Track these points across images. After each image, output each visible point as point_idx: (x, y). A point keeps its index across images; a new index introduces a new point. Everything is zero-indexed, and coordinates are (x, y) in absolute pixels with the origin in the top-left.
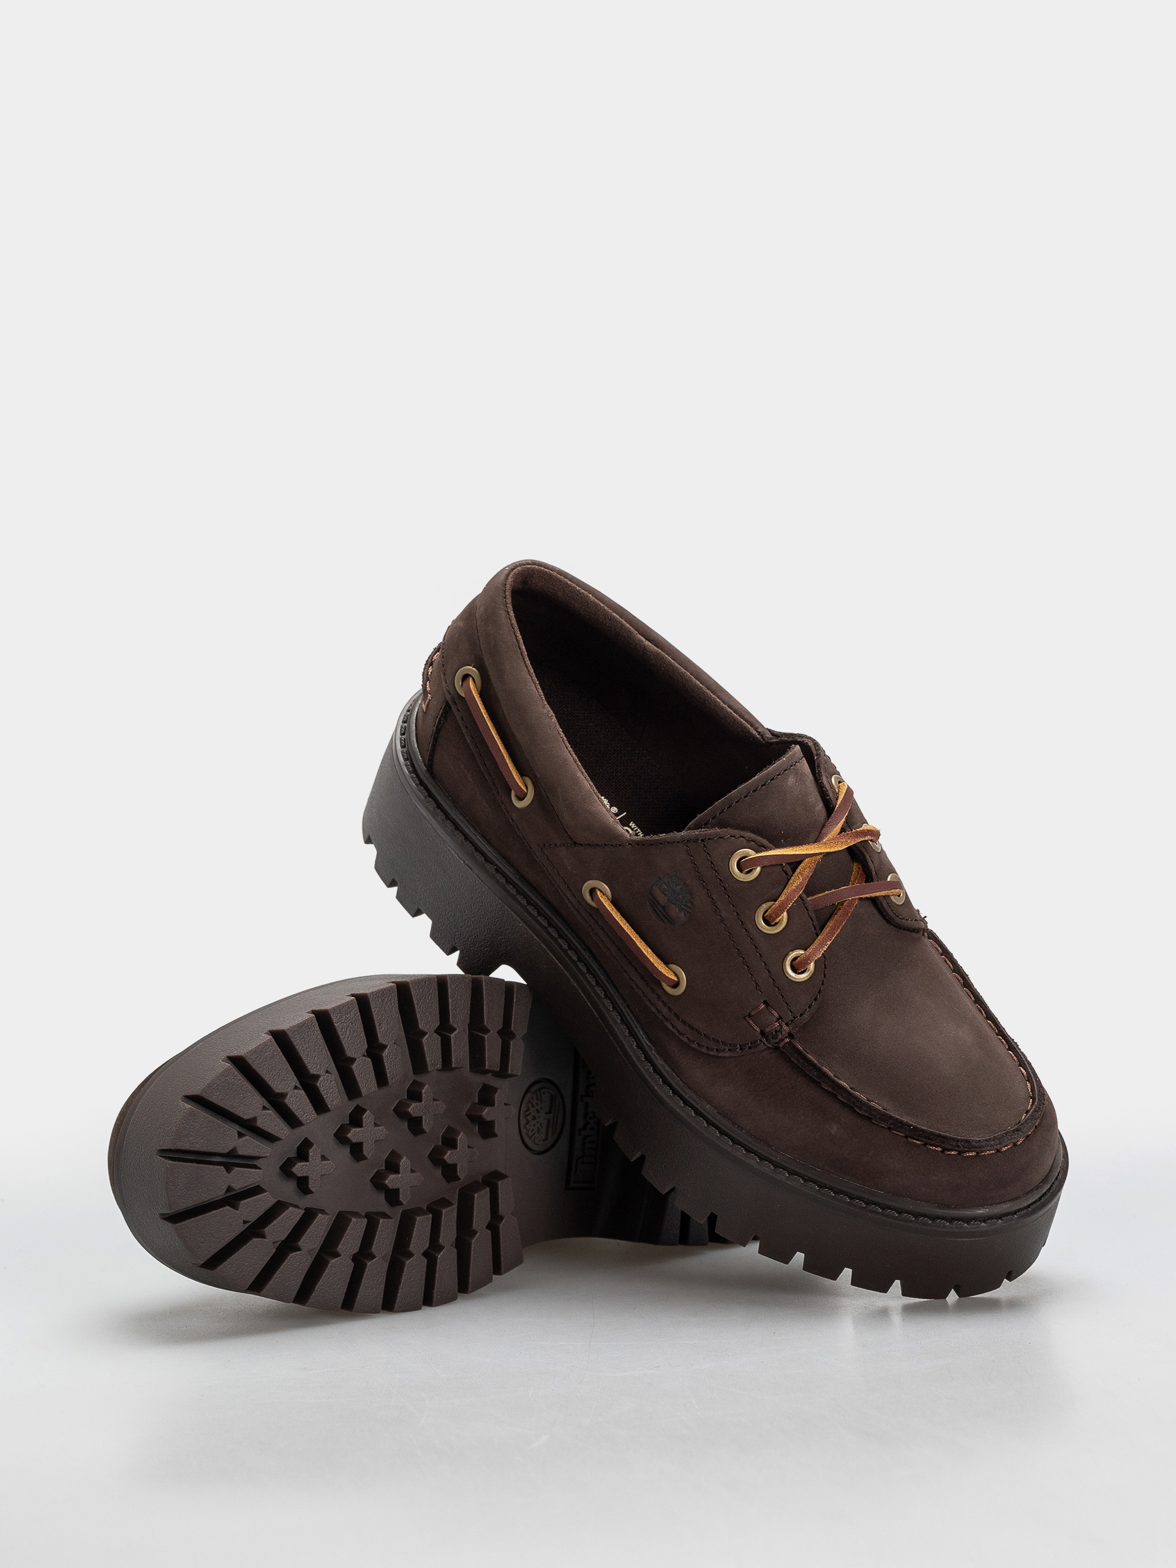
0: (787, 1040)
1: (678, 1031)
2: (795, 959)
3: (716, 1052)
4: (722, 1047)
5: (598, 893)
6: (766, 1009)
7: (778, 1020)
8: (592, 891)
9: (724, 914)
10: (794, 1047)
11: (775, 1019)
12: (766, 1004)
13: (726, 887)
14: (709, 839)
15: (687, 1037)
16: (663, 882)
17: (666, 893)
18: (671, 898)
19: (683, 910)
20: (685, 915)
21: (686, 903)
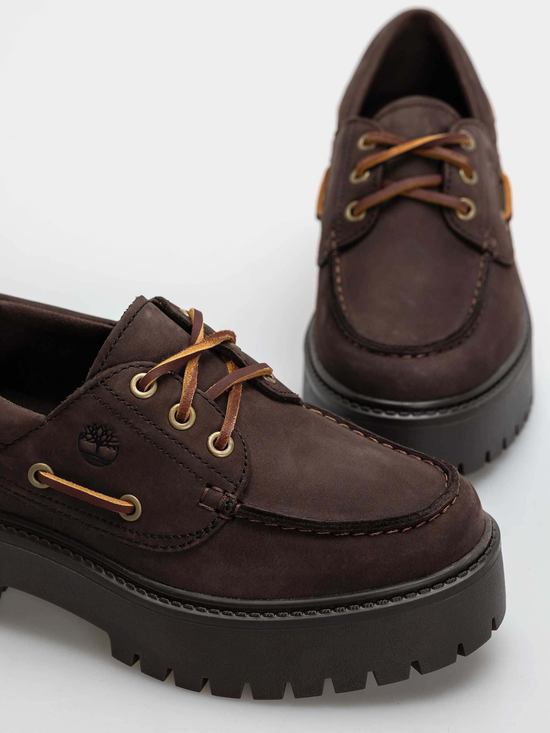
0: (238, 506)
1: (152, 546)
2: (215, 440)
3: (188, 545)
4: (191, 538)
5: (42, 473)
6: (211, 490)
7: (224, 493)
8: (37, 476)
9: (144, 431)
10: (247, 508)
11: (222, 494)
12: (210, 486)
13: (136, 409)
14: (106, 379)
15: (160, 547)
16: (86, 433)
17: (93, 440)
18: (99, 444)
19: (111, 446)
20: (115, 450)
21: (112, 440)
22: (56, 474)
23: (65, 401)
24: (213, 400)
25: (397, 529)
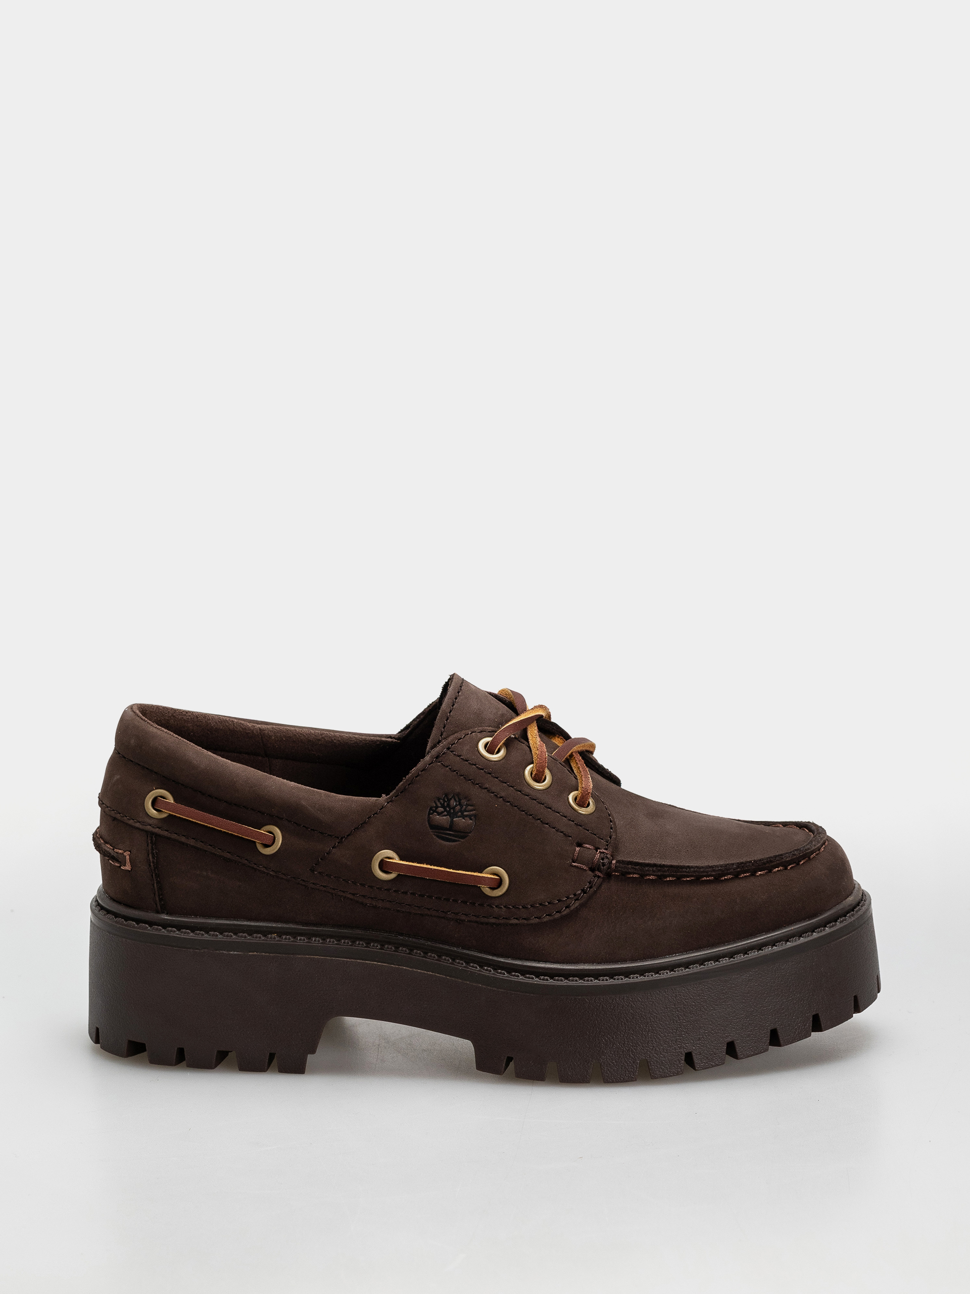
0: (614, 861)
1: (525, 918)
2: (576, 799)
3: (567, 909)
5: (388, 860)
6: (582, 848)
7: (597, 850)
8: (382, 866)
9: (502, 794)
10: (624, 862)
11: (594, 851)
12: (579, 845)
13: (490, 772)
14: (452, 745)
15: (535, 918)
16: (437, 807)
17: (446, 813)
18: (452, 815)
19: (466, 816)
20: (471, 820)
21: (467, 809)
22: (401, 859)
23: (410, 775)
24: (563, 762)
25: (782, 866)
